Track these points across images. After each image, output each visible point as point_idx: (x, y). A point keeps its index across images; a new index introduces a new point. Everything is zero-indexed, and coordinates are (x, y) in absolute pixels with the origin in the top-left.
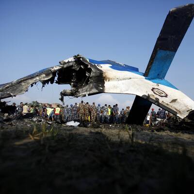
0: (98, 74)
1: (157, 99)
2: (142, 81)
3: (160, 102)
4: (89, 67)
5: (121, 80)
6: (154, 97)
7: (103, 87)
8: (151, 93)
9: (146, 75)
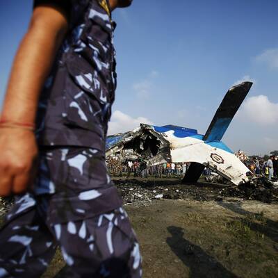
0: (166, 146)
1: (215, 166)
2: (201, 146)
3: (218, 169)
4: (158, 139)
5: (183, 147)
6: (213, 164)
7: (170, 156)
8: (210, 160)
9: (205, 138)
